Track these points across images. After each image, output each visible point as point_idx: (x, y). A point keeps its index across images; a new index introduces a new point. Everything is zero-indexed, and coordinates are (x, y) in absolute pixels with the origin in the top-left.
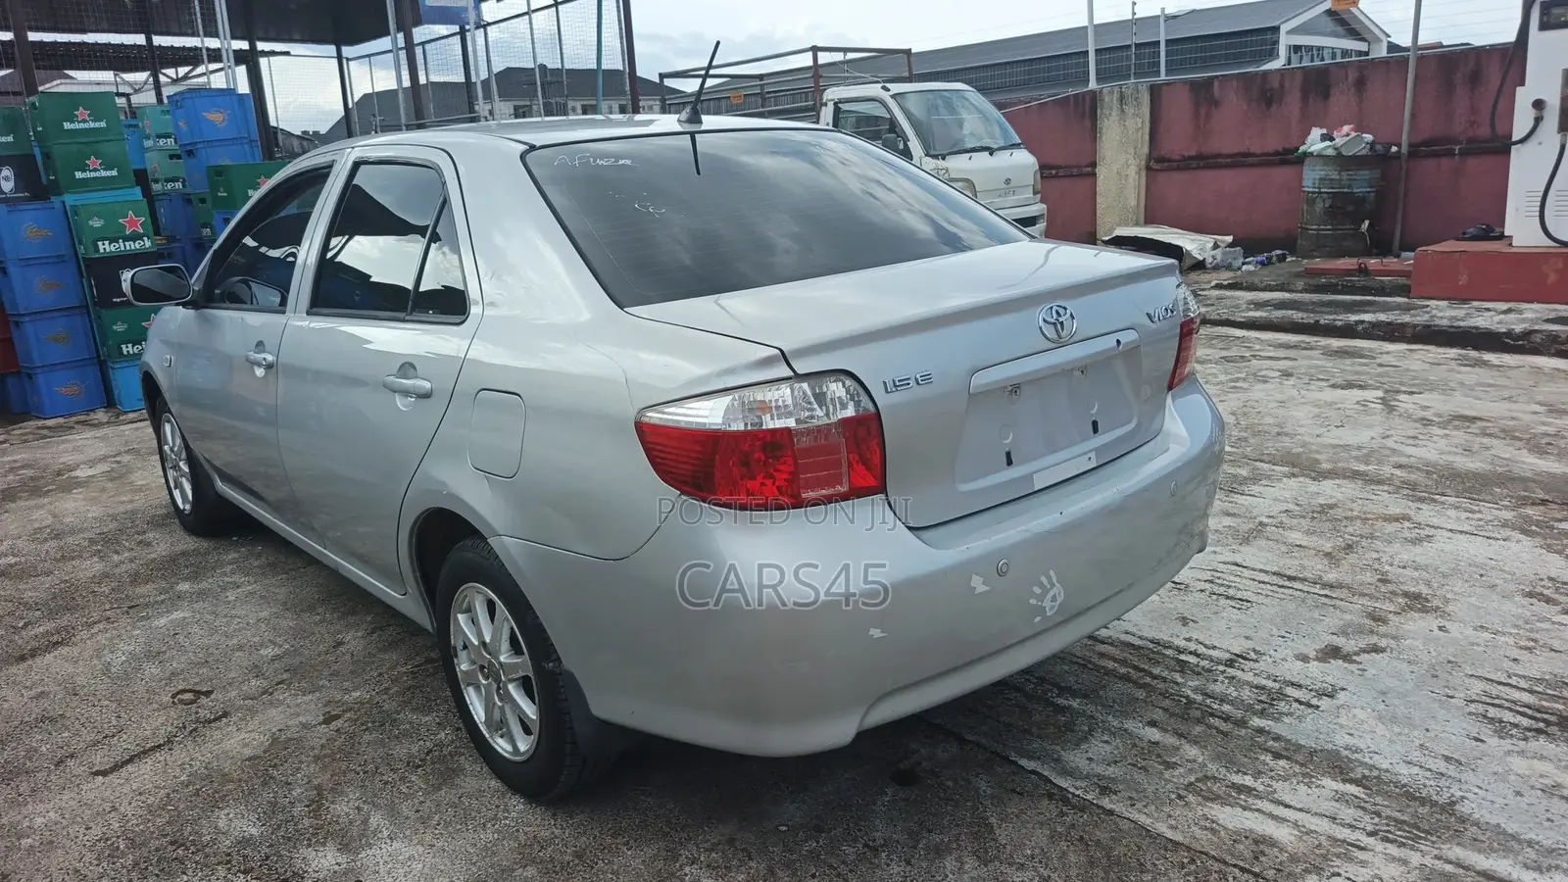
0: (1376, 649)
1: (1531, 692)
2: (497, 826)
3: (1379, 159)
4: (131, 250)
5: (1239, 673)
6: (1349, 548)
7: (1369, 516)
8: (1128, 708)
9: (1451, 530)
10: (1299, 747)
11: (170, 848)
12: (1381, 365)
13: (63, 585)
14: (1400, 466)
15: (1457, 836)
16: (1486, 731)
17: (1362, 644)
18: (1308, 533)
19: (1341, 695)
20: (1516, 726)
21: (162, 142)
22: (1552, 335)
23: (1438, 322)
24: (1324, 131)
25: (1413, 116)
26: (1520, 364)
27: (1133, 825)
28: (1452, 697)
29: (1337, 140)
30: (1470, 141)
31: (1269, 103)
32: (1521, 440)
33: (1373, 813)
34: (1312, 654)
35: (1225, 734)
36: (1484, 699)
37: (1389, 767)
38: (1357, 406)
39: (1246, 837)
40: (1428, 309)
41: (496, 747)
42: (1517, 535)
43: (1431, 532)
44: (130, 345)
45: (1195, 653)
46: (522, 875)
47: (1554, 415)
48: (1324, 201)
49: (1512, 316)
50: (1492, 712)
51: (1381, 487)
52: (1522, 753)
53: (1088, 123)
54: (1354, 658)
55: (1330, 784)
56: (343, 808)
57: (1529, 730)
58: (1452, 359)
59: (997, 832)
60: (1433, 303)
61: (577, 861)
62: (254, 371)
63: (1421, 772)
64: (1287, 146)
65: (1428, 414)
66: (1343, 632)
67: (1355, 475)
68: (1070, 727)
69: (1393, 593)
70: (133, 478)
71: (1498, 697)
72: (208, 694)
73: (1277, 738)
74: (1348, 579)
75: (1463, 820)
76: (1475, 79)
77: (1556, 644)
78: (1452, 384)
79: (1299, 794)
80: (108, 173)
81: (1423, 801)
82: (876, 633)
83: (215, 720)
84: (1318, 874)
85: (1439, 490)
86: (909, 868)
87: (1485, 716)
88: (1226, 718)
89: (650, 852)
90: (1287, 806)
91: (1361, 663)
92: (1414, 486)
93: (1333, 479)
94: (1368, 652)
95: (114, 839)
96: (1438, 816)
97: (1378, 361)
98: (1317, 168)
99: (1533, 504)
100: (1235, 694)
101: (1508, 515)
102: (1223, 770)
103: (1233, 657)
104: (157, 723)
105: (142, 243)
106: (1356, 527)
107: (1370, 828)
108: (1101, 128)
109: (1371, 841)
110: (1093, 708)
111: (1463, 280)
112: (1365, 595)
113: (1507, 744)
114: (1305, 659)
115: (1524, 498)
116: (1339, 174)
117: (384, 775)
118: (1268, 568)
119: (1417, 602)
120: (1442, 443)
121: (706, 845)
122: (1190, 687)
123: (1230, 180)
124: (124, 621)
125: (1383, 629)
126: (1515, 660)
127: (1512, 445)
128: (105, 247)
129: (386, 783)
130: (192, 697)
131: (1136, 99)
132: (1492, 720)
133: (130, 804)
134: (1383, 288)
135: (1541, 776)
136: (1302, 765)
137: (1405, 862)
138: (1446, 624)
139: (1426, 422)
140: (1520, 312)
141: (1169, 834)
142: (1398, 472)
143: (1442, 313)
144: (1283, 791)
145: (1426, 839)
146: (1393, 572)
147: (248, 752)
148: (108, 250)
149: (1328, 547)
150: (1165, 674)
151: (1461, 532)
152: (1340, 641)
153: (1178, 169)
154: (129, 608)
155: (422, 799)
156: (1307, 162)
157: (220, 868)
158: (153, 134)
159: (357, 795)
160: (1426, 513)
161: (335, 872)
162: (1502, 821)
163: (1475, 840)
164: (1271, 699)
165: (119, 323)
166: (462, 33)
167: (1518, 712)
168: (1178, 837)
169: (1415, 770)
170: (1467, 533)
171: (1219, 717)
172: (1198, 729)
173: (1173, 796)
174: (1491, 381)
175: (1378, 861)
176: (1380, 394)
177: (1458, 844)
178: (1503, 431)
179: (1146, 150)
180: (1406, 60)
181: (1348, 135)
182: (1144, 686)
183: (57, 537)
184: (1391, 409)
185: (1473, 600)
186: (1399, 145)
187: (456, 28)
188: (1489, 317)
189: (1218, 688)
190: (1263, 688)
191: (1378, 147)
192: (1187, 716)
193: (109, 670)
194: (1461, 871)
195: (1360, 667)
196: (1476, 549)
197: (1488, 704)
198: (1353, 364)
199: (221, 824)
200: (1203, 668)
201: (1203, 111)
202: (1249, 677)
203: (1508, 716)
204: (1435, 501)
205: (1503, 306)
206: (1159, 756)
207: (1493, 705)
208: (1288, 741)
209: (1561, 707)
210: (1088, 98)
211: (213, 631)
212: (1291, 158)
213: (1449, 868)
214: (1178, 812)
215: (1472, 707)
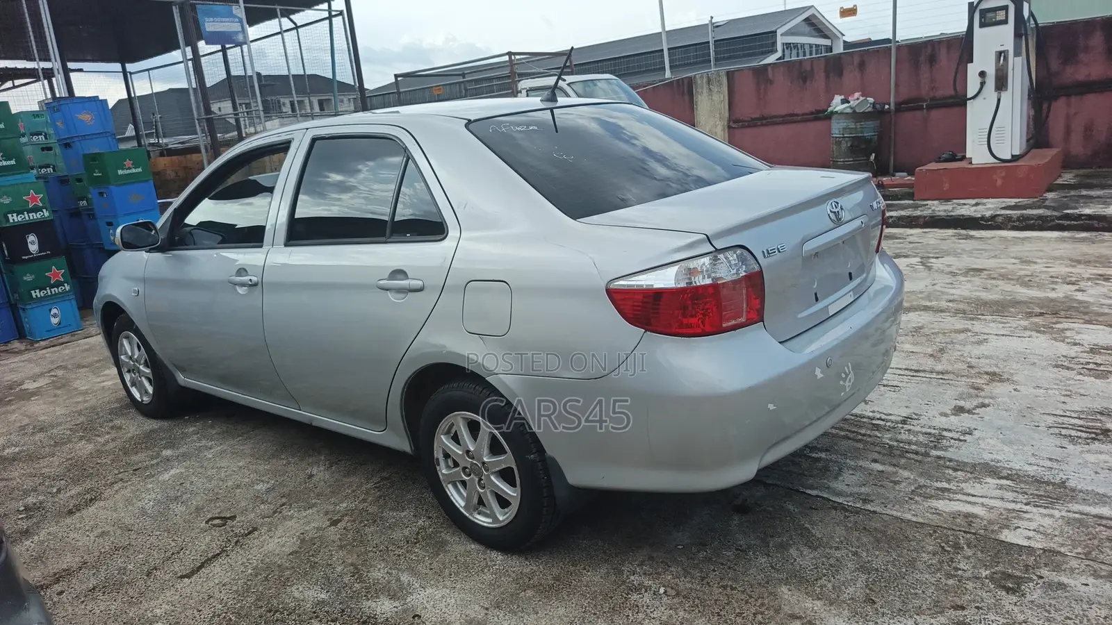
0: (984, 405)
1: (1079, 418)
2: (491, 571)
3: (877, 113)
4: (34, 219)
5: (911, 427)
6: (942, 350)
7: (946, 331)
8: (857, 454)
9: (996, 335)
10: (965, 464)
11: (269, 615)
12: (910, 243)
13: (70, 462)
14: (950, 301)
15: (1073, 499)
16: (1065, 442)
17: (975, 403)
18: (914, 344)
19: (976, 432)
20: (1080, 437)
21: (35, 138)
22: (1008, 217)
23: (938, 214)
24: (843, 97)
25: (897, 85)
26: (993, 236)
27: (891, 517)
28: (1038, 426)
29: (852, 102)
30: (933, 99)
31: (805, 81)
32: (1012, 279)
33: (1022, 493)
34: (949, 412)
35: (920, 462)
36: (1056, 425)
37: (1020, 468)
38: (908, 268)
39: (959, 515)
40: (928, 206)
41: (476, 521)
42: (1034, 333)
43: (986, 337)
44: (37, 291)
45: (880, 419)
46: (525, 596)
47: (1025, 264)
48: (847, 142)
49: (980, 207)
50: (1064, 432)
51: (945, 314)
52: (1088, 451)
53: (687, 97)
54: (974, 411)
55: (992, 481)
56: (378, 573)
57: (1087, 439)
58: (952, 236)
59: (813, 531)
60: (929, 202)
61: (558, 583)
62: (236, 290)
63: (1039, 468)
64: (818, 108)
65: (953, 269)
66: (961, 397)
67: (926, 308)
68: (826, 469)
69: (979, 373)
70: (75, 386)
71: (1063, 424)
72: (233, 518)
73: (950, 460)
74: (950, 368)
75: (1073, 490)
76: (932, 60)
77: (1082, 391)
78: (959, 251)
79: (977, 489)
80: (9, 163)
81: (1048, 483)
82: (771, 407)
83: (249, 533)
84: (1008, 529)
85: (979, 313)
86: (770, 558)
87: (1061, 435)
88: (917, 453)
89: (603, 571)
90: (973, 496)
91: (979, 414)
92: (964, 312)
93: (914, 311)
94: (981, 407)
95: (224, 614)
96: (1059, 490)
97: (908, 240)
98: (841, 121)
99: (1036, 316)
100: (915, 439)
101: (1025, 323)
102: (928, 481)
103: (904, 418)
104: (208, 541)
105: (42, 214)
106: (940, 338)
107: (1024, 501)
108: (696, 102)
109: (1028, 508)
110: (835, 456)
111: (946, 186)
112: (963, 376)
113: (1079, 448)
114: (946, 415)
115: (1030, 313)
116: (855, 125)
117: (394, 551)
118: (900, 367)
119: (995, 377)
120: (969, 286)
121: (636, 563)
122: (886, 438)
123: (783, 131)
124: (135, 479)
125: (982, 394)
126: (1064, 402)
127: (1009, 283)
128: (14, 218)
129: (399, 556)
130: (221, 522)
131: (719, 81)
132: (1065, 436)
133: (221, 592)
134: (897, 195)
135: (1105, 462)
136: (971, 473)
137: (1052, 516)
138: (1018, 387)
139: (954, 274)
140: (984, 204)
141: (914, 519)
142: (951, 304)
143: (938, 208)
144: (967, 488)
145: (1057, 503)
146: (974, 361)
147: (287, 550)
148: (16, 220)
149: (929, 351)
150: (868, 432)
151: (1003, 335)
152: (962, 403)
153: (749, 126)
154: (134, 470)
155: (429, 562)
156: (834, 117)
157: (313, 621)
158: (28, 133)
159: (383, 565)
160: (977, 326)
161: (396, 612)
162: (1094, 488)
163: (1084, 500)
164: (937, 439)
165: (28, 275)
166: (224, 50)
167: (1078, 430)
168: (921, 520)
169: (1036, 467)
170: (1006, 336)
171: (912, 453)
172: (903, 461)
173: (907, 499)
174: (980, 247)
175: (1037, 517)
176: (919, 260)
177: (1076, 503)
178: (1000, 275)
179: (727, 115)
180: (890, 49)
181: (858, 99)
182: (859, 441)
183: (41, 430)
184: (930, 268)
185: (1026, 372)
186: (889, 105)
187: (219, 47)
188: (967, 208)
189: (904, 437)
190: (930, 434)
191: (878, 106)
192: (894, 453)
193: (146, 512)
194: (1084, 516)
195: (979, 416)
196: (1014, 344)
197: (1060, 428)
198: (894, 243)
199: (296, 594)
200: (889, 426)
201: (762, 87)
202: (918, 429)
203: (1073, 433)
204: (980, 319)
205: (974, 202)
206: (887, 478)
207: (1063, 428)
208: (957, 461)
209: (1100, 425)
210: (686, 82)
211: (210, 479)
212: (823, 115)
213: (1077, 516)
214: (914, 507)
215: (1052, 431)
